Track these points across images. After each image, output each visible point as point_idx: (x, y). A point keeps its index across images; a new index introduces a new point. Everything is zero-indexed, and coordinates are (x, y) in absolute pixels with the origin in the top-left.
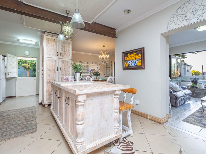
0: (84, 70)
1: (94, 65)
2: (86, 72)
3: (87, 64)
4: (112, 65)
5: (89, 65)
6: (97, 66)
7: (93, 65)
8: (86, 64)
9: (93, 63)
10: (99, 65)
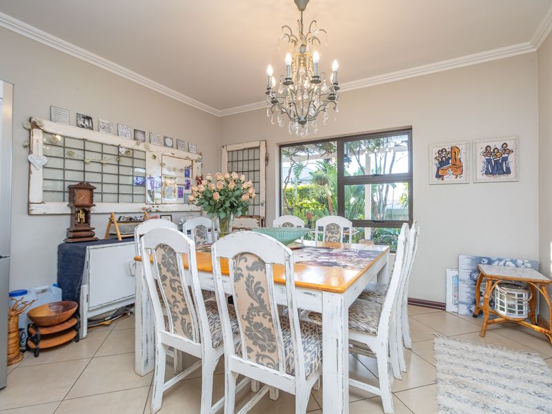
0: (114, 179)
1: (174, 151)
2: (123, 189)
3: (131, 144)
4: (267, 159)
5: (141, 147)
6: (187, 158)
7: (169, 151)
8: (127, 143)
9: (169, 142)
10: (196, 157)
